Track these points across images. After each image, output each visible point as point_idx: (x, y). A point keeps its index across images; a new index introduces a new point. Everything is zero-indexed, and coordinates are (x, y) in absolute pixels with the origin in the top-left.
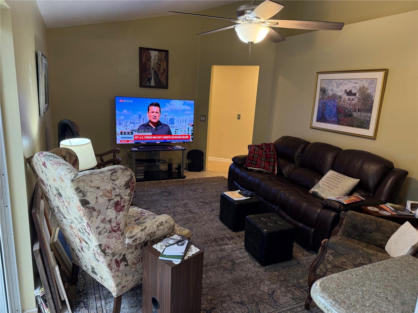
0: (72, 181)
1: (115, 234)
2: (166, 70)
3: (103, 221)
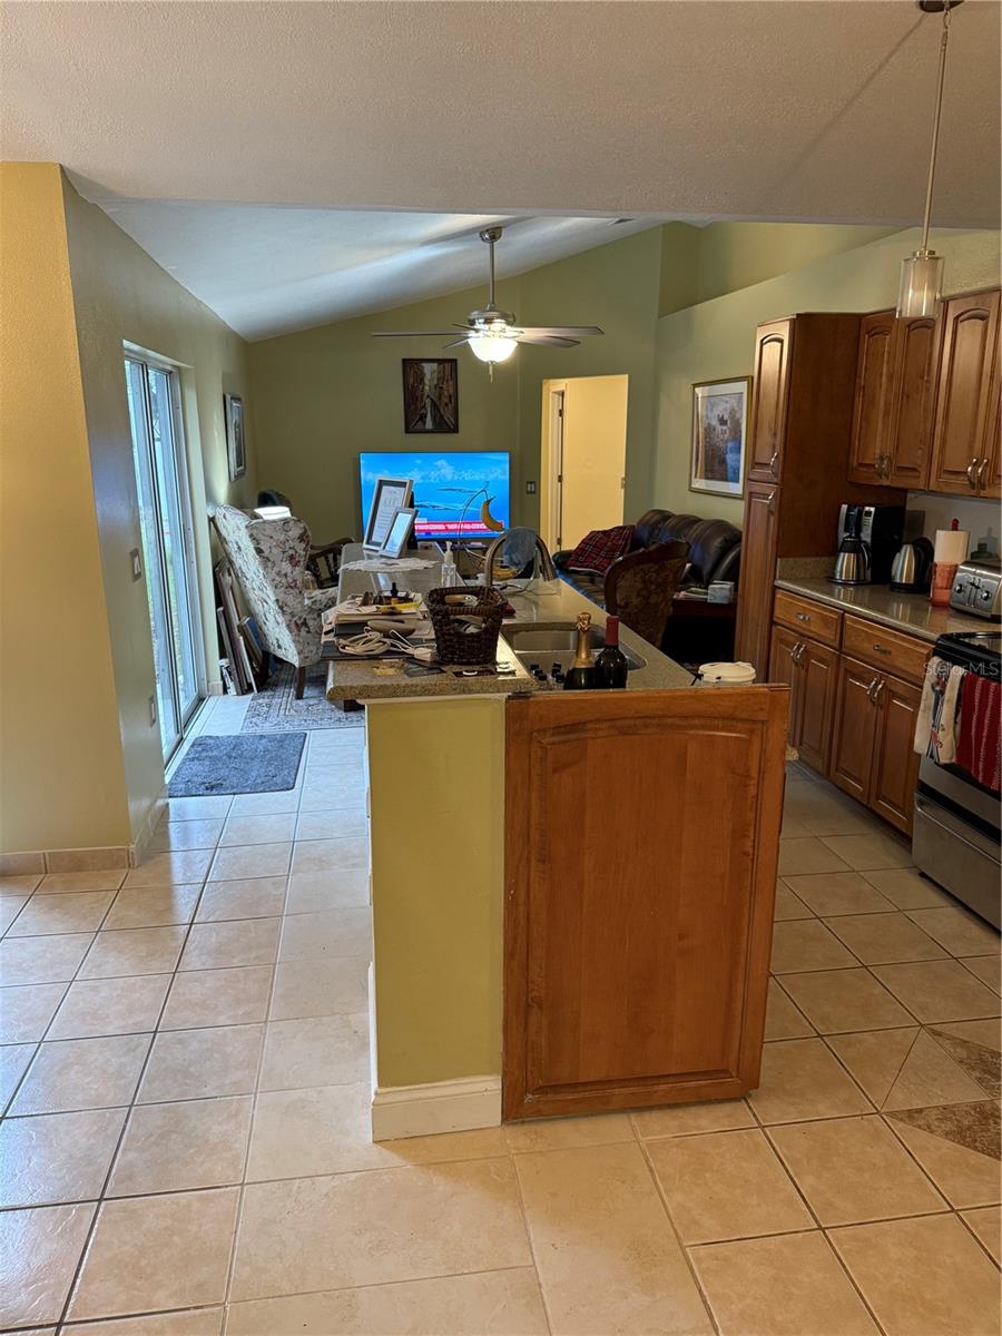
0: (247, 527)
1: (292, 591)
2: (454, 398)
3: (279, 573)
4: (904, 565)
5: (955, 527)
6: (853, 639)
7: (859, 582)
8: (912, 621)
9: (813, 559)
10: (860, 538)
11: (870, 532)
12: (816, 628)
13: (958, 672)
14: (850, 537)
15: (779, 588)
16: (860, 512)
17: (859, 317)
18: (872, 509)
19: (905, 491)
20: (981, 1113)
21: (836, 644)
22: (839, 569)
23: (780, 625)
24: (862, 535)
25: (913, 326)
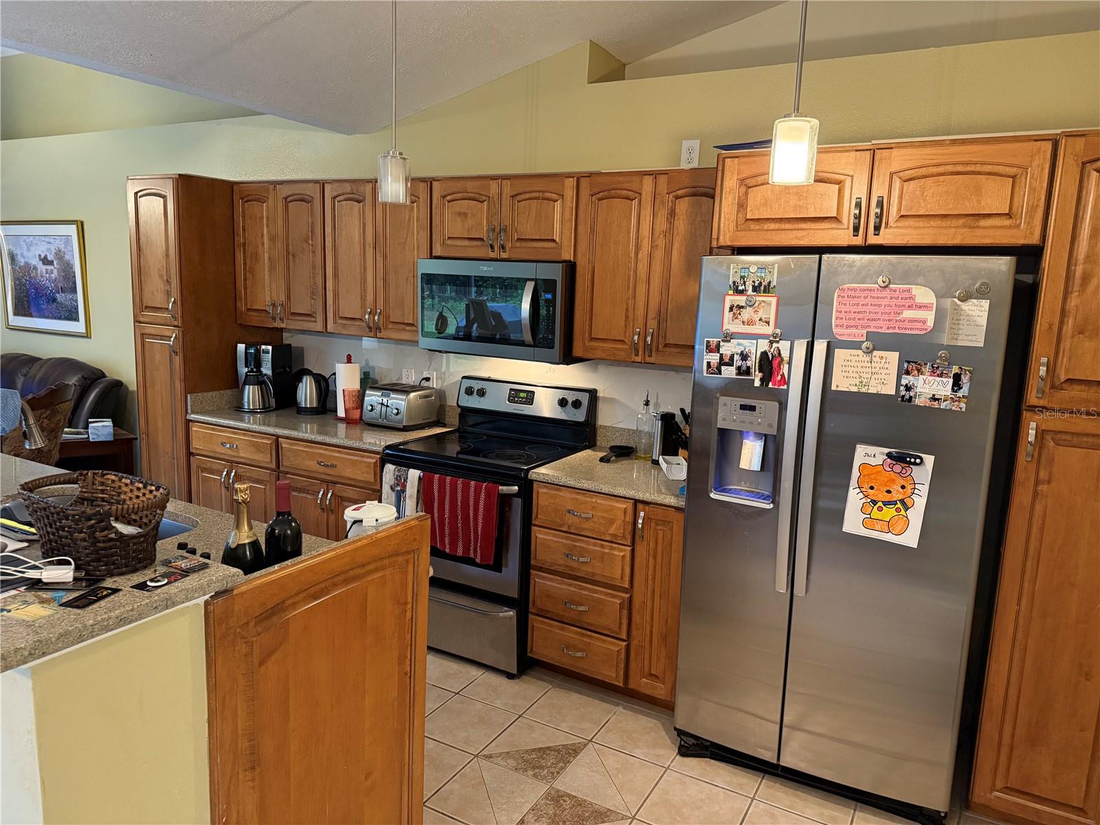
4: (306, 392)
5: (349, 360)
6: (292, 459)
7: (266, 409)
8: (320, 433)
9: (217, 393)
10: (261, 372)
11: (270, 365)
12: (245, 454)
13: (414, 474)
14: (252, 371)
15: (191, 421)
16: (258, 351)
17: (231, 185)
18: (270, 348)
19: (281, 330)
20: (553, 799)
21: (273, 466)
22: (246, 400)
23: (198, 455)
24: (262, 369)
25: (289, 199)
